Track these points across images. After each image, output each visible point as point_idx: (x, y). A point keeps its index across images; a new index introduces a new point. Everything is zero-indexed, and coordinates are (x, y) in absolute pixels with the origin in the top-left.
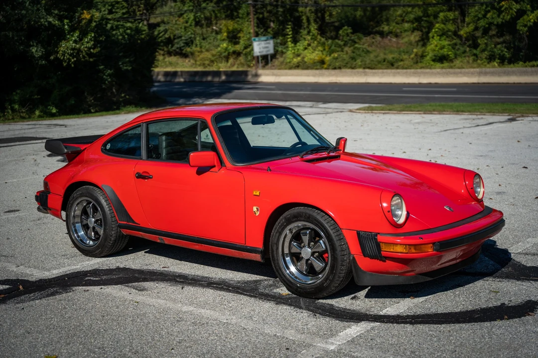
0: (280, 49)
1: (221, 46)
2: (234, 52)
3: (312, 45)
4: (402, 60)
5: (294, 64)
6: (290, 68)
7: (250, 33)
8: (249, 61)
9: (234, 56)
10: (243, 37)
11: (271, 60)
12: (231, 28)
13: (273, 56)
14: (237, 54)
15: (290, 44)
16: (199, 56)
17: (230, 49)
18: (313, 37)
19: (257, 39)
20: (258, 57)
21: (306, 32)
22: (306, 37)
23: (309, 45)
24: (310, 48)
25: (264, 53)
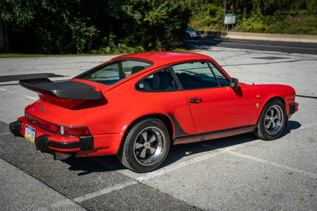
0: (238, 21)
1: (206, 18)
2: (213, 22)
3: (257, 19)
4: (311, 30)
5: (247, 30)
6: (245, 32)
7: (222, 12)
8: (221, 27)
9: (213, 24)
10: (218, 14)
11: (233, 27)
12: (212, 8)
13: (235, 25)
14: (215, 23)
15: (244, 19)
16: (193, 23)
17: (211, 20)
18: (258, 15)
19: (227, 15)
20: (226, 25)
21: (254, 13)
22: (254, 15)
23: (256, 20)
24: (256, 21)
25: (230, 23)
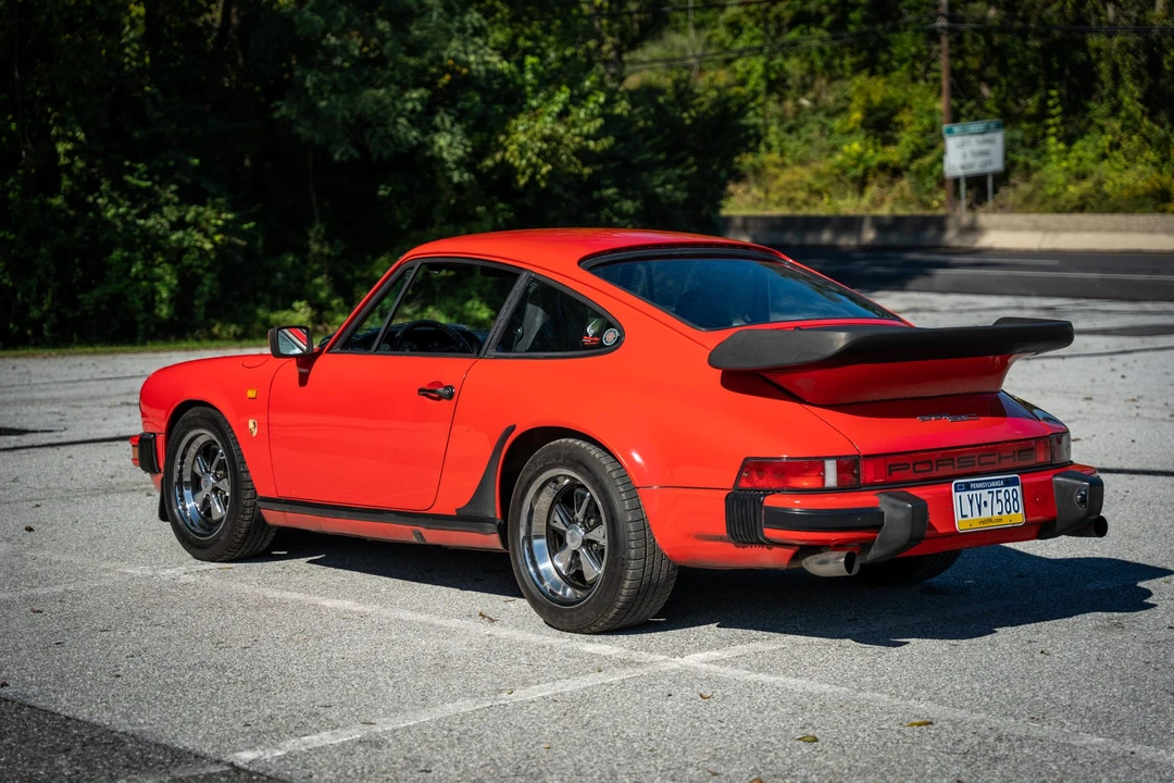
0: (1021, 159)
1: (846, 148)
2: (883, 167)
3: (1125, 145)
5: (1068, 201)
6: (1058, 210)
7: (931, 112)
8: (930, 191)
9: (884, 178)
10: (911, 123)
11: (995, 191)
12: (877, 98)
13: (1002, 179)
14: (896, 172)
15: (1053, 144)
16: (776, 177)
17: (872, 157)
18: (1128, 123)
19: (956, 129)
20: (956, 181)
21: (1104, 109)
22: (1104, 122)
23: (1115, 146)
24: (1116, 153)
25: (977, 170)
